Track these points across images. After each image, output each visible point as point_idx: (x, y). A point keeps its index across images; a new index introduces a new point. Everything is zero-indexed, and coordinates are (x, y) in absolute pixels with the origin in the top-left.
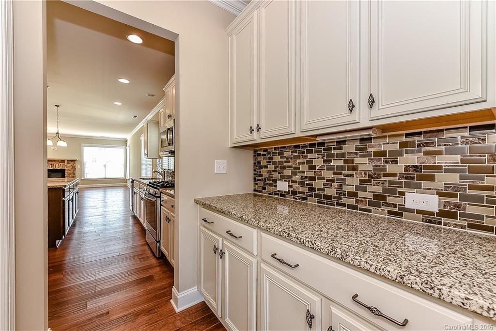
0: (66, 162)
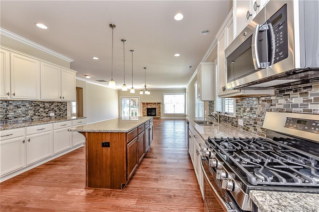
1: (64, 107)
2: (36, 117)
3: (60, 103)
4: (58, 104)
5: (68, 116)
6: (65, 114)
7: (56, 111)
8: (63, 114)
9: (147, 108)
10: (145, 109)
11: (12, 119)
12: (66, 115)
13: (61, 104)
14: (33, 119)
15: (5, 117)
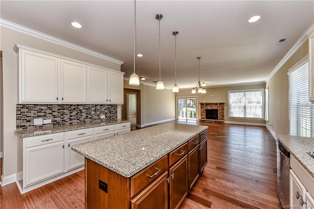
0: (218, 104)
1: (114, 109)
2: (88, 119)
3: (111, 105)
4: (109, 107)
5: (118, 118)
6: (115, 116)
7: (107, 114)
8: (113, 116)
9: (206, 110)
10: (204, 110)
11: (67, 122)
12: (117, 117)
13: (112, 107)
14: (86, 122)
15: (62, 119)
